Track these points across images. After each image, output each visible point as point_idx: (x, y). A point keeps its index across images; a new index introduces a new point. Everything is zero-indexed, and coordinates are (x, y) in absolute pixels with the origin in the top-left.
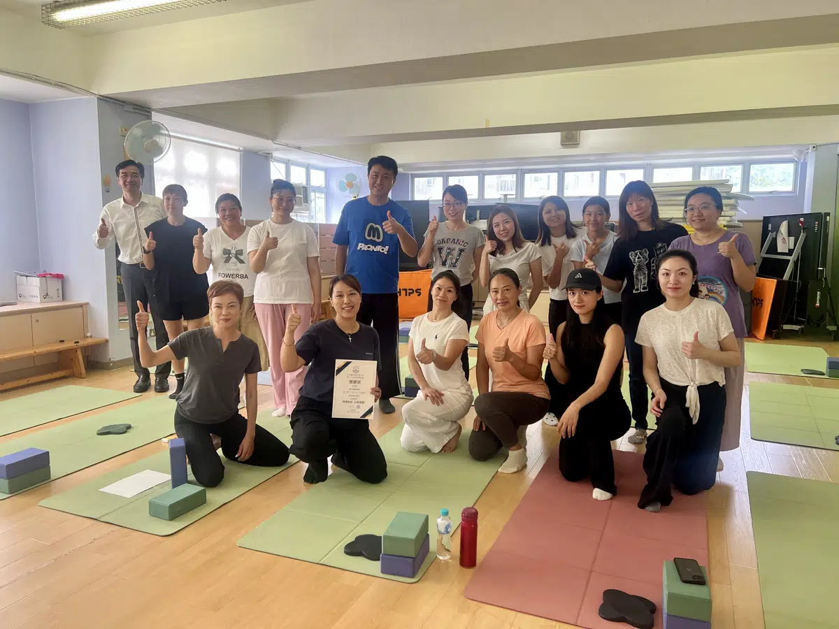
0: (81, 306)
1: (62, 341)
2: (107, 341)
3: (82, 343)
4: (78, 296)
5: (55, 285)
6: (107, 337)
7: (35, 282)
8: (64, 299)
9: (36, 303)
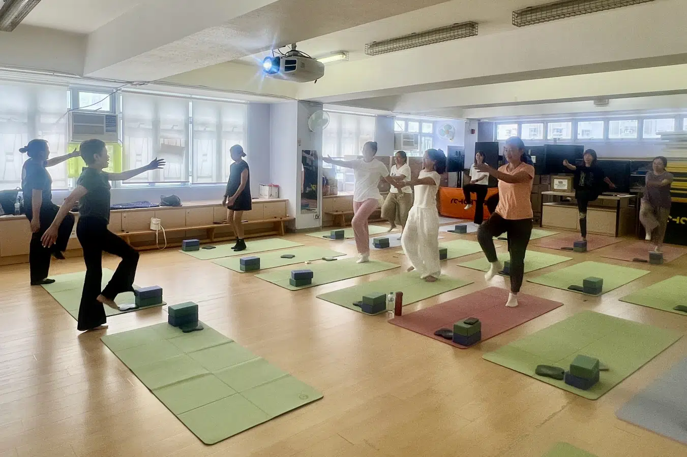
0: (285, 201)
1: (275, 217)
2: (295, 219)
3: (283, 219)
4: (284, 197)
5: (275, 190)
6: (295, 217)
7: (267, 188)
8: (278, 197)
9: (267, 199)
